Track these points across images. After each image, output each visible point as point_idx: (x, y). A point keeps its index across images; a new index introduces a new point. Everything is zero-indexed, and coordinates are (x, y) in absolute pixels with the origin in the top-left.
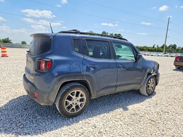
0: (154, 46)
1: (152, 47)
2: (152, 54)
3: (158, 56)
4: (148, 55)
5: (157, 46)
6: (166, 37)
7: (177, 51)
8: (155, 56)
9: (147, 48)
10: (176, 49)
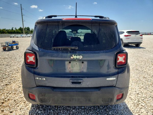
0: (12, 29)
1: (11, 29)
2: (17, 36)
3: (23, 37)
4: (13, 37)
5: (15, 28)
6: (23, 21)
7: (31, 32)
8: (20, 37)
9: (7, 30)
10: (30, 31)
